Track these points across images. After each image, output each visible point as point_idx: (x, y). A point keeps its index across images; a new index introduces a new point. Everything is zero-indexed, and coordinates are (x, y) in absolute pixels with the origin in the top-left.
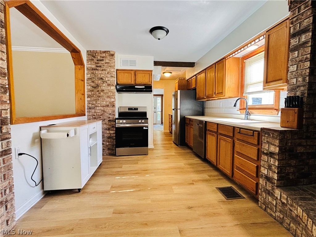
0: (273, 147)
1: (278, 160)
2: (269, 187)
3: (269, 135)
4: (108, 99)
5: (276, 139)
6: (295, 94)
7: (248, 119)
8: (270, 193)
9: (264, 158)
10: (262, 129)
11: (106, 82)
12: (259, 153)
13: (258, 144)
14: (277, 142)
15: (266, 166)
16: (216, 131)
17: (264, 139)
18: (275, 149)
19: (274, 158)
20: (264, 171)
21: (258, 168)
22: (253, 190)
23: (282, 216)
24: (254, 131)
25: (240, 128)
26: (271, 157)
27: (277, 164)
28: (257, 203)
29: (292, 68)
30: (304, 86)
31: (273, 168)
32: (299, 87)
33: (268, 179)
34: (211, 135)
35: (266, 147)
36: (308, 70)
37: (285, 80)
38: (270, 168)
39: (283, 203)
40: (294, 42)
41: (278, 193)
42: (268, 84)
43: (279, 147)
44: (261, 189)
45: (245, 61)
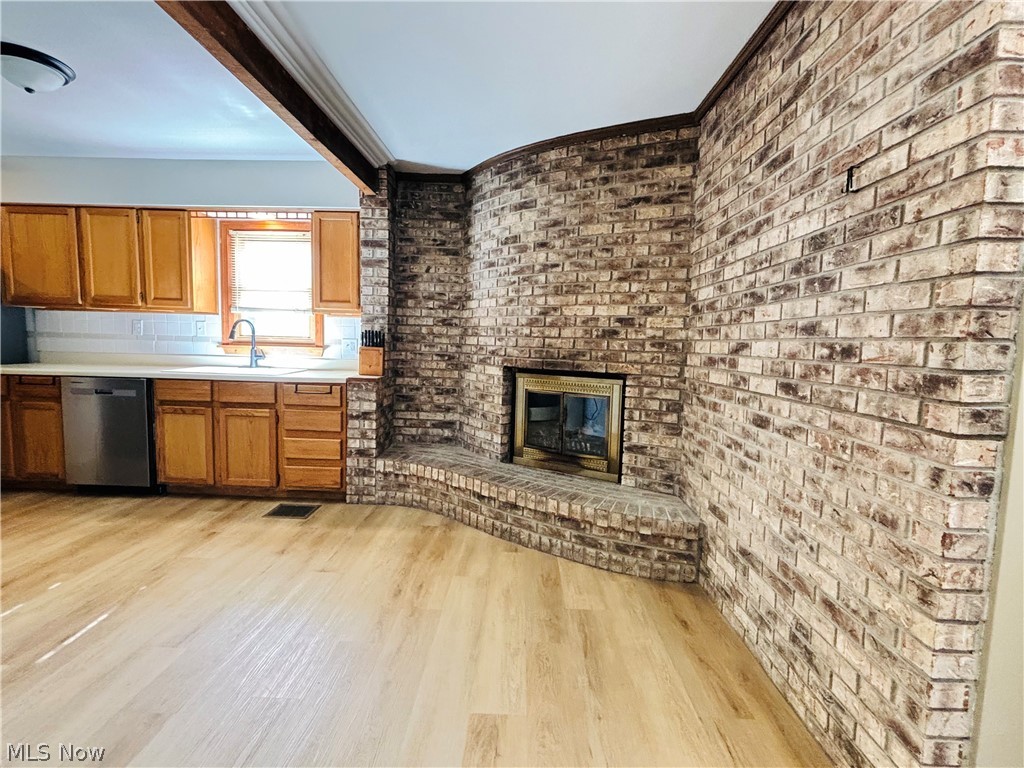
0: (368, 403)
1: (376, 420)
2: (363, 463)
3: (360, 387)
5: (372, 391)
6: (373, 327)
7: (257, 366)
8: (364, 473)
9: (353, 423)
10: (349, 380)
12: (345, 418)
13: (341, 405)
14: (373, 396)
15: (356, 436)
16: (209, 399)
17: (352, 394)
18: (370, 406)
19: (370, 419)
20: (354, 444)
21: (343, 444)
22: (336, 483)
23: (384, 493)
24: (332, 385)
25: (297, 384)
26: (365, 419)
27: (374, 426)
28: (344, 501)
29: (366, 290)
30: (383, 318)
31: (369, 433)
32: (377, 318)
33: (361, 453)
34: (184, 412)
35: (355, 407)
36: (387, 299)
37: (355, 305)
38: (364, 436)
39: (386, 474)
40: (366, 252)
41: (380, 464)
42: (325, 304)
43: (375, 401)
44: (350, 475)
45: (231, 232)
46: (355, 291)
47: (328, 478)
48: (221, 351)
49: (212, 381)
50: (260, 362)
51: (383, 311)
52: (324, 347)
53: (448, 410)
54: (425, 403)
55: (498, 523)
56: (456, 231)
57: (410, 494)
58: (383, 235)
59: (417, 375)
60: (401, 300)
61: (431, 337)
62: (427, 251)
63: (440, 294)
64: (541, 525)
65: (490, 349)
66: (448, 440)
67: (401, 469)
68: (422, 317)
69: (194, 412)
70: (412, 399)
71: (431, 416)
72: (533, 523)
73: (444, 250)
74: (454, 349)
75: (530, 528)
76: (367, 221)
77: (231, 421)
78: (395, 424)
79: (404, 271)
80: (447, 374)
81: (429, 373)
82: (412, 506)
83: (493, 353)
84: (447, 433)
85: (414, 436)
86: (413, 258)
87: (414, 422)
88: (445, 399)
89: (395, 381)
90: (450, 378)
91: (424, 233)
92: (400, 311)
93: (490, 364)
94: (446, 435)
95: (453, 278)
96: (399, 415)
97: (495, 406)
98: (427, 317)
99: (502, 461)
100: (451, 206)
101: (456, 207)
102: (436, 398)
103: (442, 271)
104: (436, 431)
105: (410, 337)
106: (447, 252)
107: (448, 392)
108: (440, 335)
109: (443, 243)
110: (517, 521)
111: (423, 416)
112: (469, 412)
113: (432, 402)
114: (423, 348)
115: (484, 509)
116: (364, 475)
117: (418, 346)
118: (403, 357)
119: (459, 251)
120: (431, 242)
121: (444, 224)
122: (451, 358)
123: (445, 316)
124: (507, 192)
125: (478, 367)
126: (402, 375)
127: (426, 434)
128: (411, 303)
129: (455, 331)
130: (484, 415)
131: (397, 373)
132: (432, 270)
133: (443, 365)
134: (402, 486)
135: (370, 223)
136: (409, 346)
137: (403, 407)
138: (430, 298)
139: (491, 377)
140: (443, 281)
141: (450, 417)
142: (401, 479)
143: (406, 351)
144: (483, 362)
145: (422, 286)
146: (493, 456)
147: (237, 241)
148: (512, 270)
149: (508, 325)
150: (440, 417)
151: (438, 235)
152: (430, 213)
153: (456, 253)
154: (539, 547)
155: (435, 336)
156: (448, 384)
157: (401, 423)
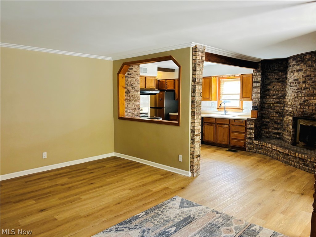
2: (250, 141)
3: (250, 121)
6: (255, 105)
9: (248, 130)
10: (247, 119)
11: (135, 88)
12: (246, 129)
13: (245, 125)
14: (254, 123)
15: (249, 134)
16: (215, 122)
17: (248, 123)
18: (253, 126)
19: (253, 130)
20: (248, 136)
21: (245, 136)
22: (243, 146)
23: (256, 150)
24: (243, 120)
25: (235, 119)
26: (251, 129)
27: (254, 131)
28: (245, 151)
29: (254, 95)
30: (258, 102)
31: (252, 133)
32: (256, 102)
33: (250, 138)
34: (209, 125)
35: (249, 126)
36: (259, 97)
37: (251, 98)
38: (251, 134)
39: (256, 145)
40: (254, 85)
41: (255, 142)
42: (243, 99)
43: (254, 125)
44: (247, 144)
45: (221, 80)
46: (251, 95)
47: (241, 144)
48: (217, 110)
49: (215, 118)
50: (226, 113)
51: (258, 100)
52: (243, 110)
53: (278, 129)
54: (271, 127)
55: (284, 159)
56: (283, 75)
57: (263, 151)
58: (259, 79)
59: (269, 118)
60: (265, 96)
61: (274, 107)
62: (273, 82)
63: (277, 94)
64: (294, 160)
65: (290, 111)
66: (278, 138)
67: (260, 144)
68: (271, 101)
69: (211, 125)
70: (267, 125)
71: (273, 131)
72: (293, 159)
73: (279, 81)
74: (281, 111)
75: (292, 161)
76: (255, 76)
77: (219, 127)
78: (262, 132)
79: (266, 88)
80: (278, 118)
81: (273, 118)
82: (263, 154)
83: (290, 112)
84: (278, 136)
85: (267, 136)
86: (269, 84)
87: (267, 132)
88: (278, 126)
89: (262, 120)
90: (279, 119)
91: (273, 77)
92: (264, 100)
93: (289, 116)
94: (277, 137)
95: (281, 89)
96: (263, 129)
97: (290, 128)
98: (273, 101)
99: (292, 145)
100: (282, 68)
101: (283, 68)
102: (274, 125)
103: (278, 87)
104: (274, 135)
105: (267, 107)
106: (280, 82)
107: (278, 124)
108: (276, 107)
109: (279, 79)
110: (289, 159)
111: (270, 130)
112: (284, 130)
113: (273, 126)
114: (271, 110)
115: (281, 155)
116: (251, 144)
117: (269, 109)
118: (264, 113)
119: (284, 81)
120: (275, 79)
121: (279, 73)
122: (280, 113)
123: (278, 101)
124: (296, 66)
125: (287, 116)
126: (264, 118)
127: (271, 136)
128: (267, 97)
129: (282, 105)
130: (288, 131)
131: (262, 117)
132: (275, 87)
133: (277, 115)
134: (261, 149)
135: (256, 77)
136: (267, 110)
137: (264, 127)
138: (274, 95)
139: (290, 120)
140: (278, 90)
141: (279, 131)
142: (260, 146)
143: (266, 111)
144: (288, 115)
145: (271, 92)
146: (289, 143)
147: (222, 82)
148: (296, 89)
149: (294, 104)
150: (276, 131)
151: (277, 77)
152: (275, 71)
153: (283, 82)
154: (294, 166)
155: (275, 107)
156: (279, 121)
157: (263, 132)
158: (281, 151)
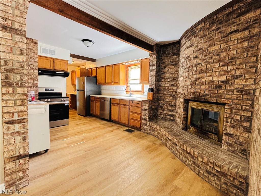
0: (147, 107)
1: (148, 111)
2: (145, 122)
3: (145, 102)
4: (32, 81)
5: (148, 104)
6: (151, 87)
7: (131, 96)
8: (146, 125)
9: (143, 112)
12: (142, 110)
13: (141, 107)
14: (148, 105)
15: (144, 115)
16: (118, 103)
17: (143, 104)
18: (147, 108)
19: (147, 111)
20: (143, 117)
21: (141, 116)
22: (139, 126)
23: (150, 131)
24: (139, 101)
25: (133, 101)
26: (146, 111)
27: (148, 113)
28: (141, 131)
29: (150, 78)
30: (154, 85)
31: (147, 115)
32: (152, 85)
33: (145, 119)
34: (115, 105)
35: (144, 107)
36: (155, 79)
37: (148, 81)
38: (145, 115)
39: (150, 126)
40: (151, 68)
41: (148, 123)
42: (142, 82)
43: (148, 106)
44: (142, 125)
45: (128, 67)
46: (148, 78)
48: (126, 93)
49: (119, 99)
51: (154, 83)
52: (144, 92)
53: (172, 111)
54: (166, 108)
55: (172, 148)
56: (177, 58)
57: (156, 133)
58: (155, 63)
59: (164, 100)
60: (161, 80)
61: (168, 89)
62: (168, 65)
63: (171, 77)
64: (183, 153)
65: (181, 93)
66: (172, 120)
67: (153, 126)
68: (166, 84)
70: (162, 107)
71: (167, 112)
72: (181, 151)
73: (173, 64)
74: (175, 93)
75: (180, 153)
76: (151, 60)
77: (122, 108)
78: (158, 113)
79: (162, 72)
80: (172, 101)
81: (167, 100)
82: (156, 137)
83: (182, 94)
84: (172, 118)
85: (163, 118)
86: (164, 68)
87: (163, 113)
88: (171, 108)
89: (158, 102)
90: (173, 102)
91: (167, 60)
92: (160, 83)
94: (171, 118)
95: (175, 72)
96: (159, 111)
97: (181, 111)
98: (167, 84)
99: (183, 129)
100: (175, 51)
101: (177, 51)
102: (169, 107)
103: (172, 70)
104: (168, 117)
105: (163, 90)
106: (174, 65)
107: (172, 106)
108: (170, 89)
109: (173, 62)
110: (176, 149)
111: (165, 112)
112: (177, 112)
113: (168, 108)
114: (166, 93)
115: (170, 142)
116: (145, 125)
117: (164, 92)
118: (160, 95)
120: (169, 63)
121: (173, 56)
122: (174, 96)
123: (172, 83)
125: (179, 99)
126: (160, 100)
127: (166, 117)
128: (163, 80)
129: (175, 88)
130: (179, 114)
131: (158, 99)
132: (169, 71)
133: (171, 98)
134: (154, 131)
136: (162, 92)
137: (160, 109)
138: (168, 78)
139: (181, 102)
140: (172, 73)
141: (172, 113)
142: (153, 128)
143: (161, 93)
144: (180, 97)
145: (166, 75)
146: (180, 127)
147: (129, 69)
148: (187, 67)
149: (186, 85)
150: (170, 113)
151: (171, 60)
152: (169, 54)
153: (176, 65)
154: (182, 160)
155: (169, 89)
156: (172, 103)
157: (159, 113)
158: (169, 138)
